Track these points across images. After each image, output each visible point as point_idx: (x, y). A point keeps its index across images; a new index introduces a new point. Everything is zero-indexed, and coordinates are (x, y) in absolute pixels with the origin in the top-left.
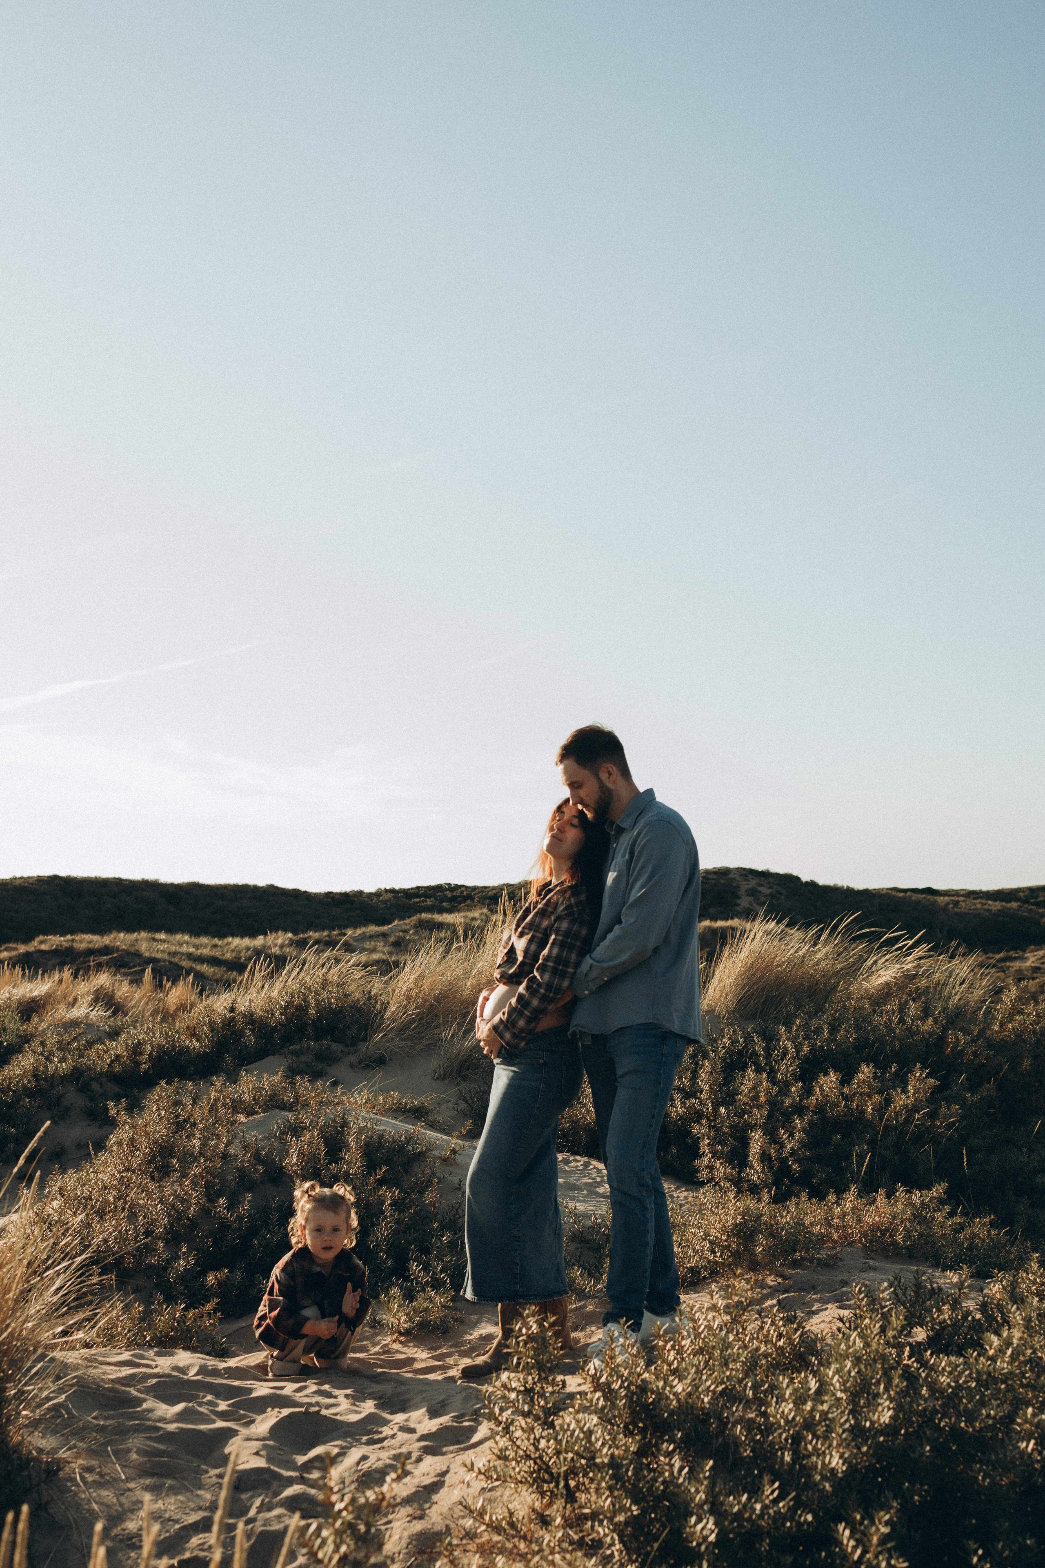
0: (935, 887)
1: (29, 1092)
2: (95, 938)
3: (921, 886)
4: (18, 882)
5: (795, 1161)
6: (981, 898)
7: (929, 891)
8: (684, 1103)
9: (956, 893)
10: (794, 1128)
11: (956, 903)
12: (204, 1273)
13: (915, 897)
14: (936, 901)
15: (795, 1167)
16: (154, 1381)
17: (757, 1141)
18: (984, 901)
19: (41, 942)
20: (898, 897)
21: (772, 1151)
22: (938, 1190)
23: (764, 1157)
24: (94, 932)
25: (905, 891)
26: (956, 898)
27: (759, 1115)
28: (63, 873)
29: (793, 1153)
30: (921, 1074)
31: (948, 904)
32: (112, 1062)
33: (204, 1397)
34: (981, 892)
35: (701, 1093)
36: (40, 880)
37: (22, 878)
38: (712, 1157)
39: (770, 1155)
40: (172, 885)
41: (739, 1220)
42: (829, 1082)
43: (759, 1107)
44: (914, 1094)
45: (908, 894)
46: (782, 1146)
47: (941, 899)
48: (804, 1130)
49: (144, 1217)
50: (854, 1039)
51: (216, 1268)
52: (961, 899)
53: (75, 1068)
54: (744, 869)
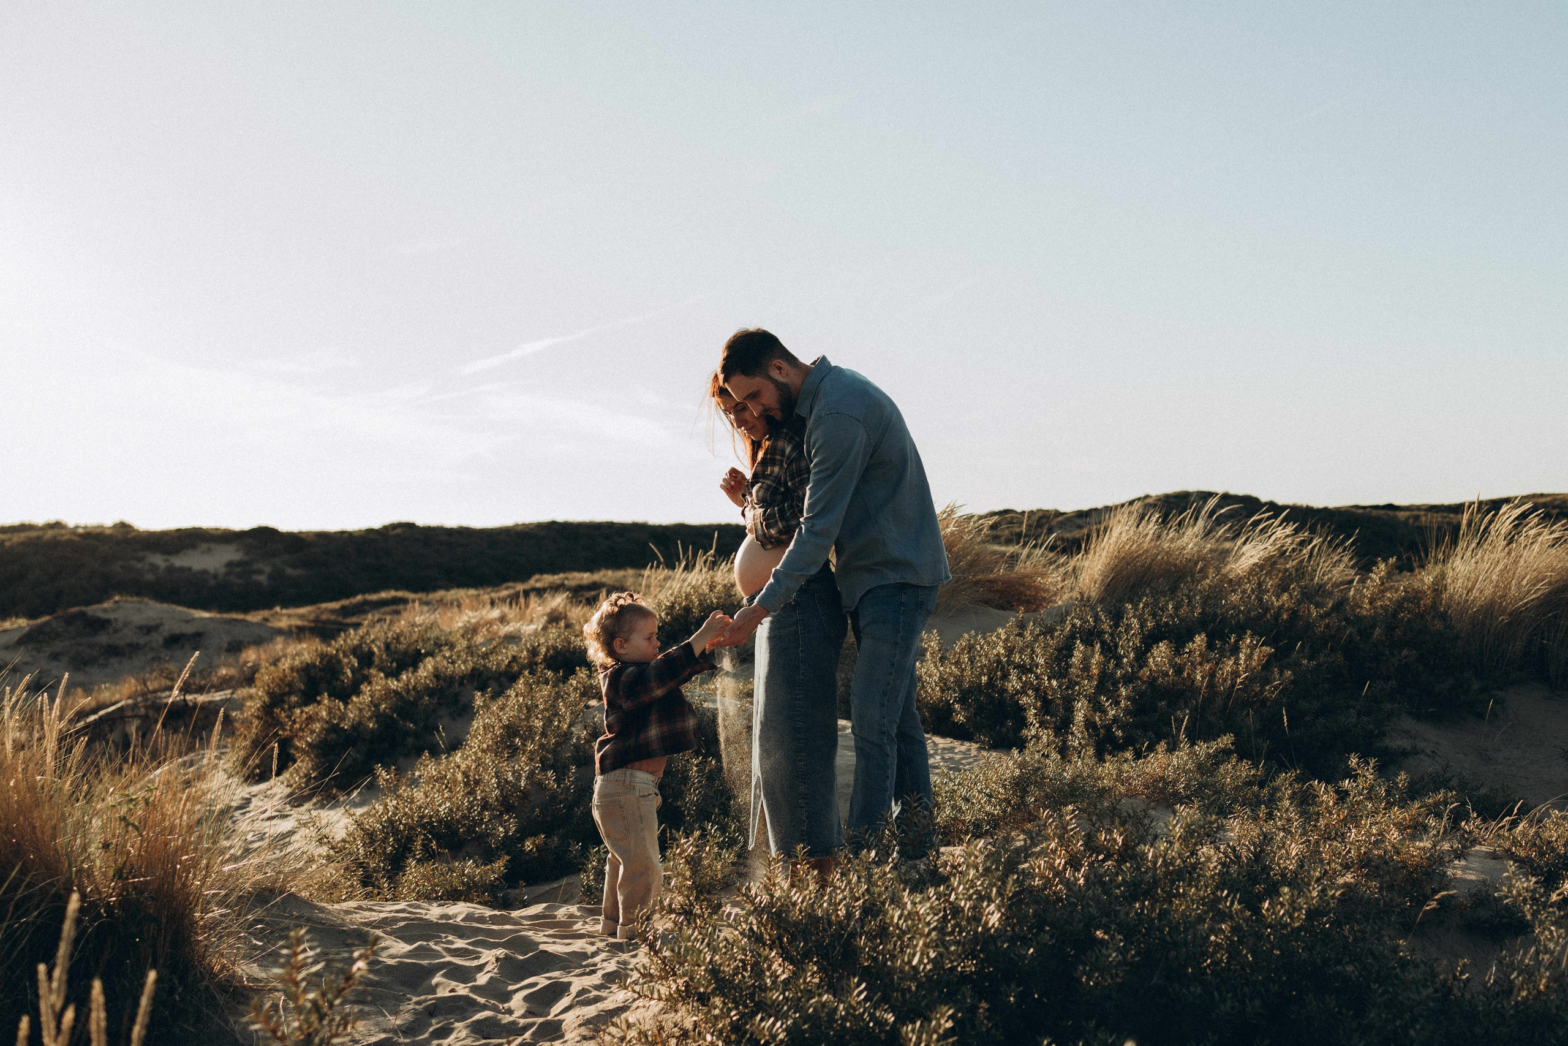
0: (1397, 503)
1: (430, 692)
2: (586, 575)
3: (1382, 503)
4: (520, 528)
5: (1118, 728)
6: (1443, 511)
7: (1390, 507)
8: (1020, 678)
9: (1418, 508)
10: (1119, 696)
11: (1417, 517)
12: (522, 840)
13: (1374, 513)
14: (1396, 517)
15: (1120, 733)
16: (402, 924)
17: (1081, 711)
18: (1445, 514)
19: (537, 581)
20: (1357, 514)
21: (1097, 719)
22: (1226, 741)
23: (1089, 724)
24: (585, 570)
25: (1364, 508)
26: (1416, 513)
27: (1089, 686)
28: (560, 518)
29: (1115, 719)
30: (1252, 641)
31: (1408, 518)
32: (509, 662)
33: (446, 937)
34: (1442, 506)
35: (1037, 668)
36: (540, 526)
37: (524, 524)
38: (1040, 727)
39: (1095, 722)
40: (660, 527)
41: (1017, 772)
42: (1161, 653)
43: (1090, 678)
44: (1245, 661)
45: (1368, 510)
46: (1104, 712)
47: (1401, 515)
48: (1128, 698)
49: (482, 792)
50: (1200, 614)
51: (534, 834)
52: (1422, 513)
53: (474, 669)
54: (1204, 492)
